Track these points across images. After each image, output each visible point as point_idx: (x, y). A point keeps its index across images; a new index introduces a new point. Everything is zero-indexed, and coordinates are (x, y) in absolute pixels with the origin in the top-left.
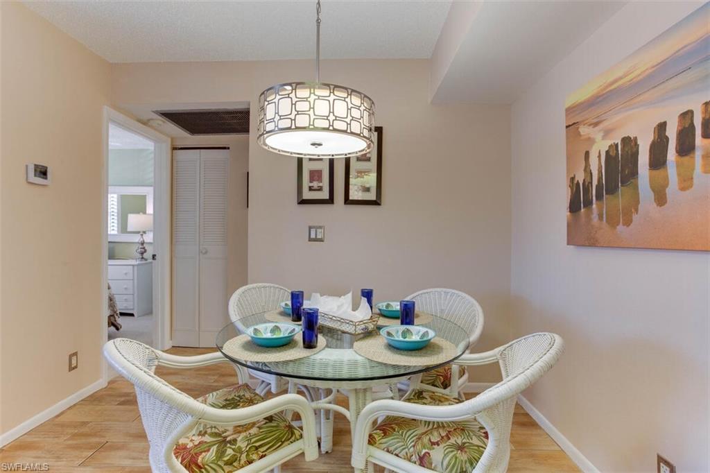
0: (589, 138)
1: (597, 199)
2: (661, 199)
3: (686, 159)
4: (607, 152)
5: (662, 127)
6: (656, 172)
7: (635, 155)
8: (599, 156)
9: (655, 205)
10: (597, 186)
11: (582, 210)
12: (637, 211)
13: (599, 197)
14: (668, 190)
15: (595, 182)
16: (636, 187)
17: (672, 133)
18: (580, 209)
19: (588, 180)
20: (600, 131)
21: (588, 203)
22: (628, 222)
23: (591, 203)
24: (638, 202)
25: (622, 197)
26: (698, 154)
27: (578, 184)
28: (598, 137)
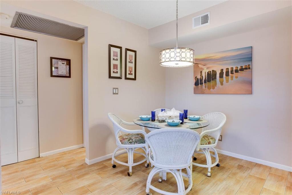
0: (202, 68)
1: (204, 83)
2: (222, 84)
3: (227, 77)
4: (208, 72)
5: (222, 70)
6: (220, 79)
7: (216, 75)
8: (205, 73)
9: (220, 85)
10: (204, 80)
11: (200, 85)
12: (216, 86)
13: (205, 82)
14: (224, 83)
15: (204, 79)
16: (216, 81)
17: (224, 71)
18: (199, 85)
19: (202, 78)
20: (205, 67)
21: (201, 84)
22: (214, 88)
23: (203, 84)
24: (216, 84)
25: (212, 83)
26: (230, 76)
27: (198, 79)
28: (205, 68)
